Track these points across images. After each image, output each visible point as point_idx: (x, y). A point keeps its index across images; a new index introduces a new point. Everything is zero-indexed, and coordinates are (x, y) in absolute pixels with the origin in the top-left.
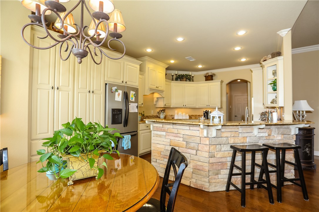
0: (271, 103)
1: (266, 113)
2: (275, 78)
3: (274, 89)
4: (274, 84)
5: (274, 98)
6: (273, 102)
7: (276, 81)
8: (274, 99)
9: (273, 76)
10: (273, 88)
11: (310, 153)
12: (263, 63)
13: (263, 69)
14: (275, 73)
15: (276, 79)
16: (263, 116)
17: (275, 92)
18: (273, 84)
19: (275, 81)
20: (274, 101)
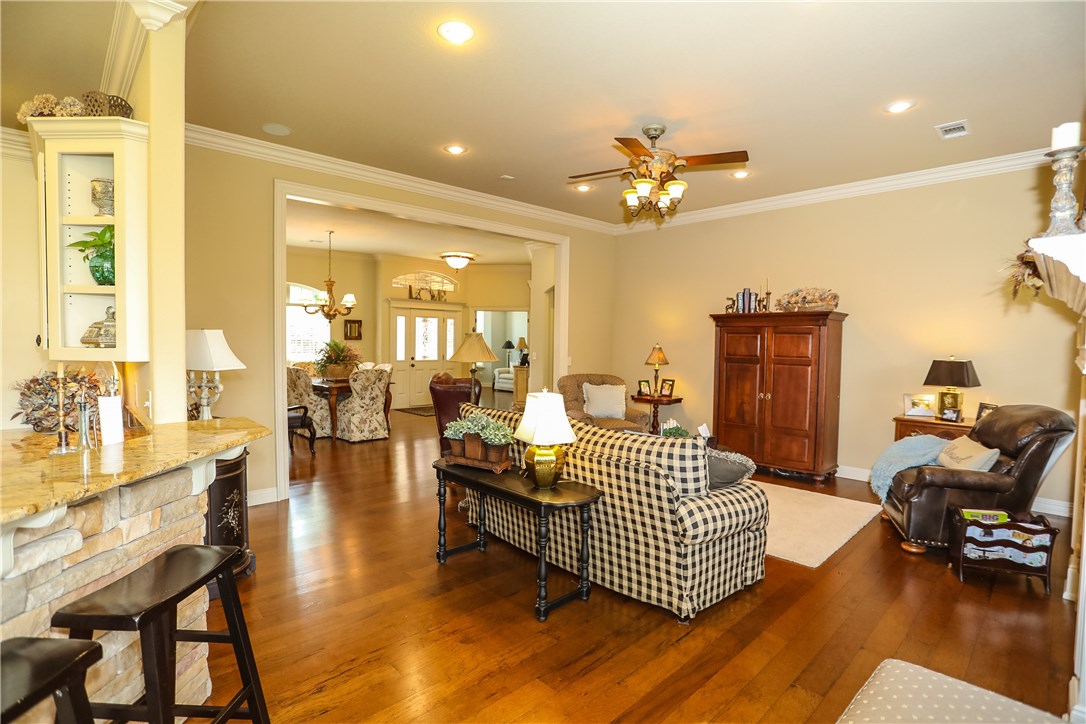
0: (84, 341)
1: (54, 383)
2: (106, 220)
3: (98, 275)
4: (102, 250)
5: (101, 316)
6: (94, 339)
7: (112, 236)
8: (98, 326)
9: (96, 210)
10: (94, 270)
11: (238, 526)
12: (39, 125)
13: (34, 161)
14: (104, 196)
15: (111, 228)
16: (38, 400)
17: (107, 289)
18: (92, 250)
19: (108, 235)
20: (99, 335)
